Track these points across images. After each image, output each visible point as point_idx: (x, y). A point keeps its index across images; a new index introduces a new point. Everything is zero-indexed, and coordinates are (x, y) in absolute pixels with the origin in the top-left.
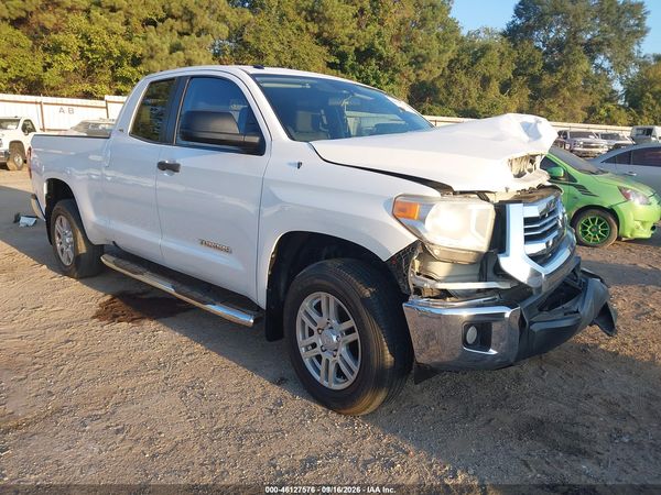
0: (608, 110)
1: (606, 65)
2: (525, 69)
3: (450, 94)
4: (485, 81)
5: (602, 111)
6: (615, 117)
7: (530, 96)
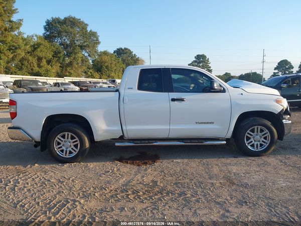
0: (91, 73)
1: (86, 54)
2: (57, 55)
3: (22, 64)
4: (40, 59)
5: (89, 73)
6: (95, 76)
7: (60, 66)
